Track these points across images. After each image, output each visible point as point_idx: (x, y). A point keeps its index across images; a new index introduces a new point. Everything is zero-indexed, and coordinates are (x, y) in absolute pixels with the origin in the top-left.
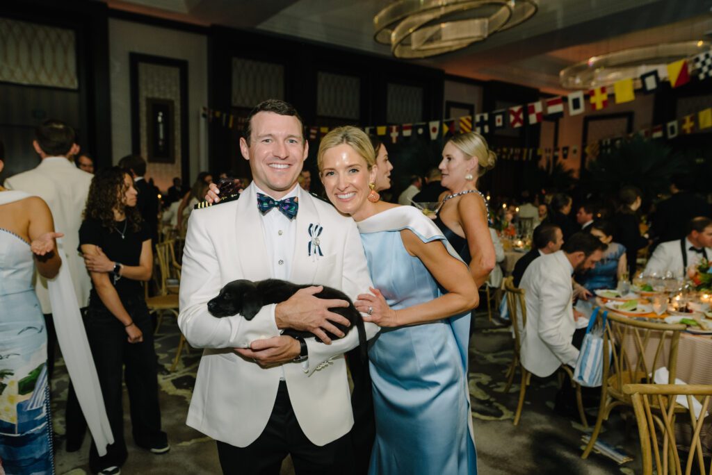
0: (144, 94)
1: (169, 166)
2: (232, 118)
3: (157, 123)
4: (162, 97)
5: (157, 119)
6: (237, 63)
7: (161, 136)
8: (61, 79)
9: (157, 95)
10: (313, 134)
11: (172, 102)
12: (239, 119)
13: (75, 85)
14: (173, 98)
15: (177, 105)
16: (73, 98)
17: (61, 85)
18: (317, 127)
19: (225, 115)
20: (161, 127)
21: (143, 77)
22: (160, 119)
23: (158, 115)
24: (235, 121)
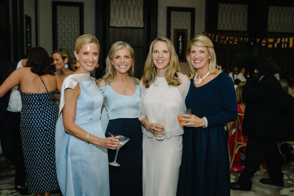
0: (173, 27)
1: (184, 63)
2: (217, 36)
3: (178, 42)
4: (182, 28)
5: (179, 39)
6: (221, 6)
7: (181, 48)
8: (136, 23)
9: (179, 27)
10: (264, 43)
11: (186, 30)
12: (221, 37)
13: (142, 26)
14: (187, 28)
15: (189, 32)
16: (141, 32)
17: (136, 26)
18: (266, 39)
19: (213, 35)
20: (181, 43)
21: (173, 18)
22: (180, 39)
23: (179, 38)
24: (219, 38)
